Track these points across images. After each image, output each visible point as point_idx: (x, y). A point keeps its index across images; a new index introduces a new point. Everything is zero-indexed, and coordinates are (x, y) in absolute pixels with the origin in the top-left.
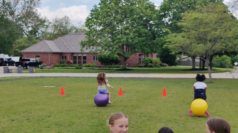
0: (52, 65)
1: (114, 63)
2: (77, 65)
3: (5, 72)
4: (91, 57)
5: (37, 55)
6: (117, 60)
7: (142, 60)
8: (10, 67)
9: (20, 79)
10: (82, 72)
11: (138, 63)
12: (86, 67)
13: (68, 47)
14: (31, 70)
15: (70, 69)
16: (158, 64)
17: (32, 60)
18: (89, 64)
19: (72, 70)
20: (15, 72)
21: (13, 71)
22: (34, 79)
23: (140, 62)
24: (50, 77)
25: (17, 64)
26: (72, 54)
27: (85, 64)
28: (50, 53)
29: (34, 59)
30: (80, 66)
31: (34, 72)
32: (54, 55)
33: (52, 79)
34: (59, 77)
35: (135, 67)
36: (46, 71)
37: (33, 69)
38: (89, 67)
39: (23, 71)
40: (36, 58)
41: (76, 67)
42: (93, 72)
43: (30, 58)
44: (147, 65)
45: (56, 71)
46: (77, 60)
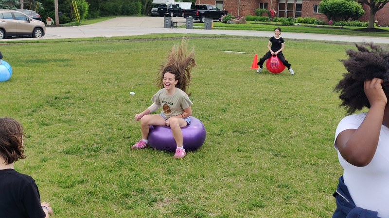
0: (242, 17)
1: (350, 18)
2: (285, 19)
3: (166, 26)
4: (311, 5)
6: (356, 12)
8: (175, 19)
10: (293, 31)
12: (301, 22)
14: (207, 24)
15: (273, 25)
17: (211, 7)
18: (305, 18)
20: (181, 27)
21: (178, 25)
22: (209, 39)
24: (237, 37)
25: (186, 13)
27: (299, 18)
30: (289, 20)
31: (213, 27)
33: (239, 40)
34: (253, 37)
36: (231, 27)
37: (211, 23)
38: (306, 23)
39: (195, 25)
40: (217, 4)
41: (283, 22)
42: (312, 31)
43: (207, 5)
45: (248, 28)
46: (286, 11)
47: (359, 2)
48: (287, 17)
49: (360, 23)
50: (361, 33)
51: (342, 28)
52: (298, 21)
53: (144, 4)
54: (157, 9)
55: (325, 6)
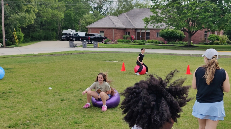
0: (116, 40)
1: (178, 40)
2: (140, 41)
3: (71, 46)
4: (155, 33)
5: (101, 30)
6: (181, 36)
7: (208, 37)
8: (76, 42)
9: (83, 53)
10: (145, 47)
11: (204, 40)
13: (132, 23)
14: (95, 45)
15: (133, 44)
16: (225, 41)
17: (97, 35)
18: (152, 40)
19: (135, 45)
20: (80, 47)
21: (78, 45)
22: (96, 53)
23: (206, 40)
24: (113, 52)
25: (83, 39)
26: (136, 29)
27: (148, 40)
28: (114, 29)
29: (99, 35)
30: (143, 42)
31: (98, 46)
32: (118, 30)
33: (114, 54)
34: (122, 52)
35: (200, 44)
36: (109, 46)
37: (97, 44)
38: (153, 43)
39: (88, 46)
40: (101, 33)
41: (139, 43)
42: (156, 48)
43: (94, 34)
44: (213, 42)
45: (119, 47)
46: (141, 36)
47: (182, 31)
48: (142, 40)
49: (183, 42)
50: (184, 48)
51: (173, 46)
52: (148, 42)
53: (57, 34)
54: (65, 36)
55: (163, 33)
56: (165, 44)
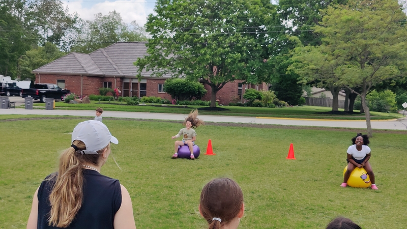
0: (86, 97)
1: (194, 98)
2: (130, 99)
3: (3, 107)
4: (155, 84)
5: (60, 78)
6: (199, 91)
7: (243, 94)
8: (12, 99)
9: (27, 118)
10: (139, 110)
11: (237, 99)
12: (146, 102)
13: (115, 66)
14: (49, 104)
15: (118, 104)
16: (272, 101)
17: (52, 86)
18: (150, 98)
19: (121, 106)
20: (19, 107)
21: (16, 105)
22: (52, 120)
23: (240, 98)
24: (81, 118)
25: (25, 93)
26: (122, 78)
27: (144, 97)
28: (83, 76)
29: (56, 86)
30: (134, 100)
31: (54, 107)
32: (90, 79)
35: (230, 105)
36: (74, 107)
37: (52, 103)
38: (151, 102)
39: (35, 106)
40: (59, 83)
41: (128, 101)
42: (157, 111)
43: (47, 84)
44: (251, 102)
45: (92, 108)
46: (131, 90)
47: (201, 82)
48: (132, 97)
49: (203, 102)
50: (204, 112)
51: (186, 107)
52: (143, 101)
55: (169, 85)
56: (171, 104)
